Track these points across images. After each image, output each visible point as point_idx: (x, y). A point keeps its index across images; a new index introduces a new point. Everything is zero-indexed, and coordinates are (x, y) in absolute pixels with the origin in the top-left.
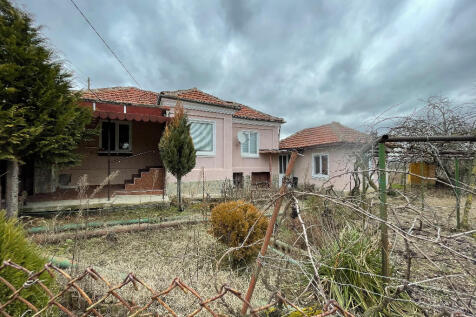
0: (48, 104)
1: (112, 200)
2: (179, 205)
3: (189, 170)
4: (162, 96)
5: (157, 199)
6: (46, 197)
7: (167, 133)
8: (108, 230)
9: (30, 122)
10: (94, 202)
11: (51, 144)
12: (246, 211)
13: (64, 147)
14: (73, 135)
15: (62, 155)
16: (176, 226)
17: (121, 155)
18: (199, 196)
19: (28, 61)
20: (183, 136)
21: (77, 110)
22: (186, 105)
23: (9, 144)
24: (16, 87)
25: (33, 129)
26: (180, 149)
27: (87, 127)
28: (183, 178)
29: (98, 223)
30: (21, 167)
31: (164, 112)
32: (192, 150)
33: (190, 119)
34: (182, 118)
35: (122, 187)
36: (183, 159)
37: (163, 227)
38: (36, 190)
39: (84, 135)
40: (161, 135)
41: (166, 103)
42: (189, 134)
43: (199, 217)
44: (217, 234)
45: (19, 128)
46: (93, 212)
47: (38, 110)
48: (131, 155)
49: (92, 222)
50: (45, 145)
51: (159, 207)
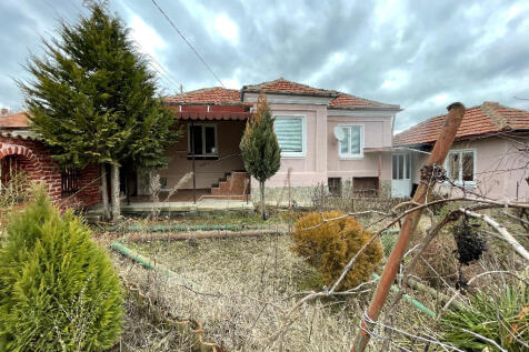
0: (135, 107)
1: (198, 203)
2: (265, 214)
3: (273, 172)
4: (245, 90)
5: (239, 204)
6: (147, 198)
7: (248, 131)
8: (189, 234)
9: (122, 126)
10: (178, 205)
11: (139, 147)
12: (342, 226)
13: (153, 151)
14: (158, 137)
15: (150, 158)
16: (259, 237)
17: (208, 158)
18: (285, 203)
20: (265, 134)
21: (160, 112)
22: (269, 99)
23: (107, 147)
24: (109, 92)
25: (123, 133)
26: (262, 149)
27: (170, 128)
28: (267, 183)
29: (182, 226)
31: (247, 108)
32: (276, 149)
33: (274, 115)
34: (266, 113)
35: (208, 191)
36: (265, 161)
37: (244, 236)
38: (139, 192)
39: (169, 137)
40: (243, 134)
41: (250, 99)
42: (272, 130)
43: (283, 227)
45: (111, 133)
46: (177, 215)
47: (127, 114)
48: (217, 158)
49: (177, 224)
50: (136, 149)
51: (242, 214)
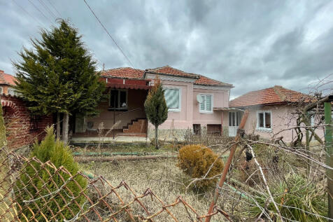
0: (84, 80)
1: (115, 138)
2: (156, 145)
3: (163, 121)
4: (147, 72)
5: (143, 140)
6: (81, 135)
7: (149, 97)
8: (113, 158)
9: (75, 91)
10: (106, 139)
11: (84, 104)
12: (204, 152)
13: (91, 106)
14: (96, 98)
15: (90, 110)
16: (155, 159)
17: (121, 110)
18: (171, 139)
19: (75, 56)
20: (159, 98)
21: (98, 83)
22: (162, 78)
23: (64, 103)
24: (69, 71)
25: (76, 95)
26: (158, 107)
27: (103, 93)
28: (159, 127)
29: (107, 153)
30: (70, 116)
31: (147, 82)
32: (165, 108)
33: (164, 87)
34: (159, 86)
35: (121, 131)
36: (159, 114)
37: (146, 159)
38: (76, 131)
39: (102, 98)
40: (145, 98)
41: (149, 77)
42: (163, 97)
43: (170, 154)
44: (183, 167)
45: (70, 94)
46: (105, 146)
47: (80, 84)
48: (126, 110)
49: (105, 152)
50: (82, 104)
51: (143, 145)
